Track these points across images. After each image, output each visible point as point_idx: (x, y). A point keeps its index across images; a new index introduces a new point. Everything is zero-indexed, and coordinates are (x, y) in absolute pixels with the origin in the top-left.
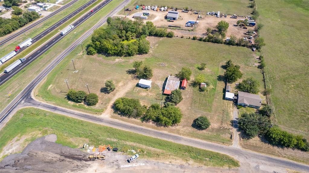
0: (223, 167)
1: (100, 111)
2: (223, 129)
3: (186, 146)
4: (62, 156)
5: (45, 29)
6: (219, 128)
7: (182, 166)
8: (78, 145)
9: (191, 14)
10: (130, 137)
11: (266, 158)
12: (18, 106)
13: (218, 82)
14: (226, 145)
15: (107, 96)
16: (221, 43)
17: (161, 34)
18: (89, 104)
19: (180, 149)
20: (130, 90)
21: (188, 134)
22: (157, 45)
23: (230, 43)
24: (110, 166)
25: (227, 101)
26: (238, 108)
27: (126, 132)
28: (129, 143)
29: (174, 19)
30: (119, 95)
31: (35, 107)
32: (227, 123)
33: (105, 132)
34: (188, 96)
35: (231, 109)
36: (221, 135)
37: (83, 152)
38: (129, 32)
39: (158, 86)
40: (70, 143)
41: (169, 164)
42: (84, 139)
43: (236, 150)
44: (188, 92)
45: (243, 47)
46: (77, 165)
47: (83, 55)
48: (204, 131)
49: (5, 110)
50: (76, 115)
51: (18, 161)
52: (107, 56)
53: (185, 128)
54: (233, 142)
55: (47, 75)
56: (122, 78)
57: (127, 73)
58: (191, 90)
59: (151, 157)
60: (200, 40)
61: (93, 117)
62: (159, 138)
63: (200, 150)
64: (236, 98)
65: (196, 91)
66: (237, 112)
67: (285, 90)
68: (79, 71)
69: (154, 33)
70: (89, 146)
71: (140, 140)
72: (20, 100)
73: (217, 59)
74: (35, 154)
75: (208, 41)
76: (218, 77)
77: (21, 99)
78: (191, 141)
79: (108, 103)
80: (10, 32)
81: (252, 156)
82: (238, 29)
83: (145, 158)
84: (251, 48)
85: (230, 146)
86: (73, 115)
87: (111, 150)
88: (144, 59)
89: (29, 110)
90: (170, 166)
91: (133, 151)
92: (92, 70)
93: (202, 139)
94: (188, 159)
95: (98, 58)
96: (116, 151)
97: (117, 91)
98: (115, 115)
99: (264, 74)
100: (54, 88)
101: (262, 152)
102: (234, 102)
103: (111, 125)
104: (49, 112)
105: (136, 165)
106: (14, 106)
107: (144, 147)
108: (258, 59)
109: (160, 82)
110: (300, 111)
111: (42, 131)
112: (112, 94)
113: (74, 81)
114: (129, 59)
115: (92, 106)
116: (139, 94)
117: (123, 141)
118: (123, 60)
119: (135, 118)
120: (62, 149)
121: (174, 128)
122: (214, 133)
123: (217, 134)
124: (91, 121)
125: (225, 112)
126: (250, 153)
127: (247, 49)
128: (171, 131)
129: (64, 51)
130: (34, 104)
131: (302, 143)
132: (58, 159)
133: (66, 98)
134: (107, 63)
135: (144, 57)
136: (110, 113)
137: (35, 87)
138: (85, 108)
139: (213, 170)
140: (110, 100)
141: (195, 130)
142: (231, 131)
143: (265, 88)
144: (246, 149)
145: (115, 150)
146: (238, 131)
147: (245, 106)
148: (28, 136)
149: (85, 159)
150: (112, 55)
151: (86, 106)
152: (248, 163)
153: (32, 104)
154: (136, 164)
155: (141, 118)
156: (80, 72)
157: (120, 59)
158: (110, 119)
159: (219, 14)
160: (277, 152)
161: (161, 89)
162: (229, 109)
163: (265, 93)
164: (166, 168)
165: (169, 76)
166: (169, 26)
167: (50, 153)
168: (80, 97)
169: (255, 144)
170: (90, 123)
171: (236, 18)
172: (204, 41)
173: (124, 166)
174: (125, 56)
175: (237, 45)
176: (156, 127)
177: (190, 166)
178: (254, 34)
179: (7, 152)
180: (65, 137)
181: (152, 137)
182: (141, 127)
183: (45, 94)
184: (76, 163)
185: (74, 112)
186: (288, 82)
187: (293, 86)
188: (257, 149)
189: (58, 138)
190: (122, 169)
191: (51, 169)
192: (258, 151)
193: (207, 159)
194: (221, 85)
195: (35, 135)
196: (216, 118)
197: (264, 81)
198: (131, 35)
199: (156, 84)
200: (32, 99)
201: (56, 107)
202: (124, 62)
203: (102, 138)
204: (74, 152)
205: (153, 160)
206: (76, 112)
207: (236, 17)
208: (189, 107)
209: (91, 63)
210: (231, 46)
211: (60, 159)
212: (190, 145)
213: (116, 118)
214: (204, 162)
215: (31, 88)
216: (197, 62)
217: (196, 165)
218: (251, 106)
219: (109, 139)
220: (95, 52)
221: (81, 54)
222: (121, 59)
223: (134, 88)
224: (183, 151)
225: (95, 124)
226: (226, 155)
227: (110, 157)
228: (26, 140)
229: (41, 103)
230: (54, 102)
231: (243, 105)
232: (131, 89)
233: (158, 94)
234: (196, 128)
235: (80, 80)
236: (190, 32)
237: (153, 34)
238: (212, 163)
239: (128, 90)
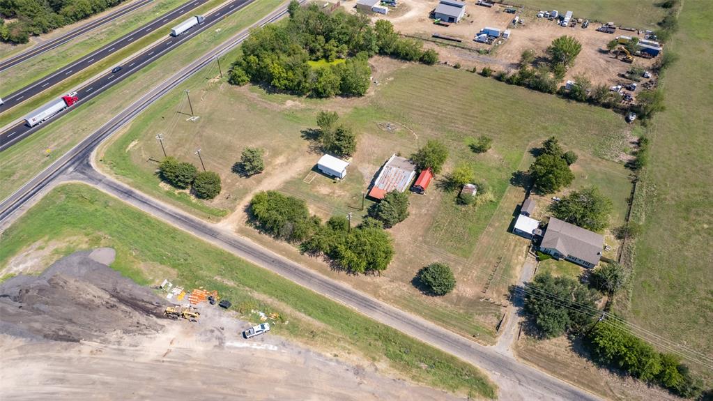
0: (454, 392)
1: (218, 215)
2: (484, 302)
3: (384, 325)
4: (113, 296)
5: (158, 14)
6: (475, 298)
7: (358, 371)
8: (153, 281)
9: (498, 12)
10: (265, 282)
11: (569, 391)
12: (60, 177)
13: (510, 187)
14: (479, 343)
15: (243, 182)
16: (550, 92)
17: (407, 55)
18: (200, 196)
19: (367, 329)
20: (296, 176)
21: (398, 299)
22: (391, 79)
23: (571, 95)
24: (203, 338)
25: (518, 237)
26: (538, 259)
27: (259, 270)
28: (258, 296)
29: (452, 20)
30: (269, 184)
31: (91, 185)
32: (497, 291)
33: (216, 262)
34: (424, 211)
35: (520, 257)
36: (477, 317)
37: (158, 297)
38: (332, 41)
39: (362, 177)
40: (138, 273)
41: (331, 360)
42: (168, 269)
43: (499, 358)
44: (429, 200)
45: (604, 109)
46: (138, 323)
47: (220, 82)
48: (438, 300)
49: (32, 182)
50: (167, 214)
51: (27, 291)
52: (269, 92)
53: (394, 285)
54: (498, 339)
55: (134, 118)
56: (288, 147)
57: (302, 136)
58: (437, 198)
59: (296, 336)
60: (499, 78)
61: (200, 225)
62: (327, 296)
63: (412, 341)
64: (540, 234)
65: (448, 201)
66: (532, 268)
67: (681, 235)
68: (201, 117)
69: (391, 50)
70: (174, 286)
71: (285, 292)
72: (66, 166)
73: (525, 131)
74: (61, 283)
75: (519, 83)
76: (514, 174)
77: (68, 164)
78: (397, 317)
79: (241, 199)
80: (87, 16)
81: (534, 381)
82: (607, 61)
83: (282, 335)
84: (624, 114)
85: (488, 346)
86: (160, 214)
87: (217, 305)
88: (350, 110)
89: (78, 189)
90: (333, 364)
91: (262, 314)
92: (229, 119)
93: (425, 316)
94: (378, 358)
95: (250, 95)
96: (226, 308)
97: (269, 174)
98: (248, 227)
99: (635, 186)
100: (140, 148)
101: (565, 377)
102: (533, 242)
103: (233, 249)
104: (115, 200)
105: (259, 348)
106: (52, 177)
107: (287, 309)
108: (633, 143)
109: (370, 169)
110: (703, 294)
111: (90, 237)
112: (254, 179)
113: (182, 139)
114: (316, 104)
115: (205, 201)
116: (315, 190)
117: (247, 288)
118: (303, 106)
119: (289, 243)
120: (117, 283)
121: (368, 279)
122: (461, 308)
123: (465, 313)
124: (193, 233)
125: (503, 265)
126: (531, 373)
127: (613, 114)
128: (361, 286)
129: (182, 70)
130: (91, 178)
131: (675, 374)
132: (104, 303)
133: (157, 173)
134: (266, 108)
135: (351, 103)
136: (239, 221)
137: (102, 143)
138: (189, 203)
139: (429, 394)
140: (246, 191)
141: (417, 292)
142: (502, 310)
143: (628, 220)
144: (525, 362)
145: (224, 305)
146: (520, 314)
147: (556, 256)
148: (61, 244)
149: (158, 311)
150: (280, 91)
151: (193, 197)
152: (519, 395)
153: (86, 177)
154: (260, 345)
155: (303, 244)
156: (202, 120)
157: (297, 103)
158: (236, 235)
159: (568, 18)
160: (603, 384)
161: (368, 184)
162: (514, 257)
163: (621, 234)
164: (321, 368)
165: (394, 156)
166: (434, 36)
167: (93, 286)
168: (183, 176)
169: (552, 354)
170: (189, 237)
171: (611, 33)
172: (509, 82)
173: (232, 342)
174: (310, 97)
175: (591, 101)
176: (329, 269)
177: (378, 375)
178: (648, 77)
179: (15, 269)
180: (131, 258)
181: (313, 290)
182: (296, 264)
183: (119, 159)
184: (139, 317)
185: (164, 208)
186: (697, 214)
187: (706, 226)
188: (554, 367)
189: (117, 257)
190: (226, 349)
191: (87, 321)
192: (554, 372)
193: (424, 366)
194: (515, 195)
195: (74, 244)
196: (475, 273)
197: (630, 201)
198: (335, 49)
199: (359, 172)
200: (89, 166)
201: (132, 192)
202: (302, 110)
203: (205, 273)
204: (140, 292)
205: (298, 343)
206: (170, 207)
207: (612, 30)
208: (420, 236)
209: (231, 104)
210: (574, 102)
211: (107, 303)
212: (395, 325)
213: (248, 236)
214: (414, 370)
215: (94, 143)
216: (473, 132)
217: (394, 373)
218: (571, 260)
219: (219, 278)
220: (245, 78)
221: (216, 80)
222: (300, 101)
223: (308, 173)
224: (374, 336)
225: (200, 241)
226: (470, 365)
227: (210, 318)
228: (56, 251)
229: (105, 177)
230: (131, 180)
231: (552, 253)
232: (300, 174)
233: (356, 195)
234: (420, 290)
235: (197, 139)
236: (481, 56)
237: (388, 51)
238: (430, 378)
239: (293, 175)
